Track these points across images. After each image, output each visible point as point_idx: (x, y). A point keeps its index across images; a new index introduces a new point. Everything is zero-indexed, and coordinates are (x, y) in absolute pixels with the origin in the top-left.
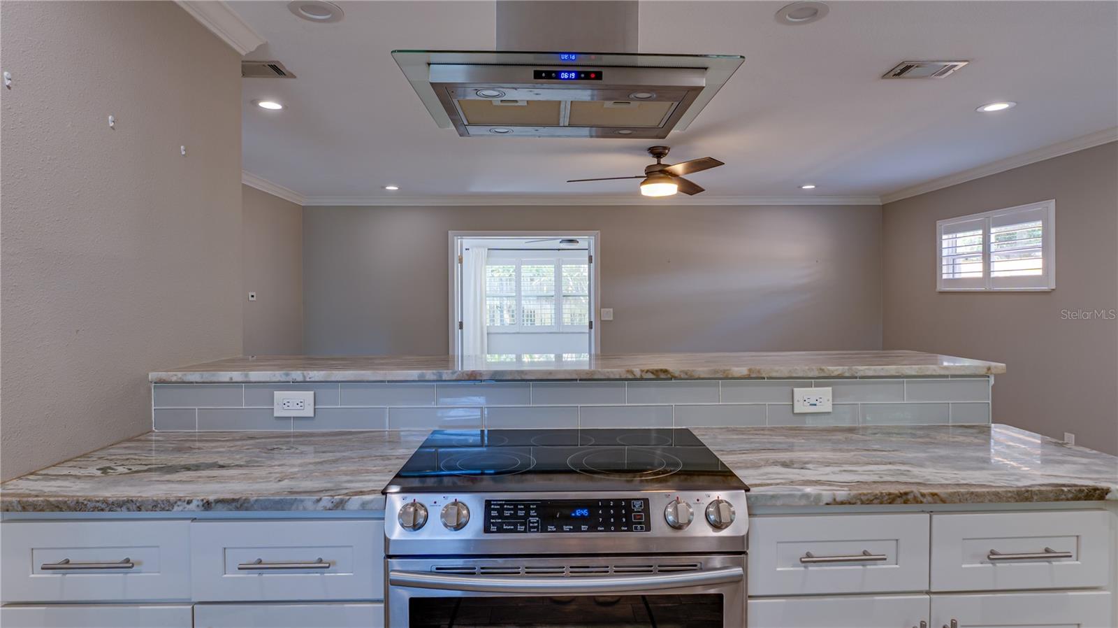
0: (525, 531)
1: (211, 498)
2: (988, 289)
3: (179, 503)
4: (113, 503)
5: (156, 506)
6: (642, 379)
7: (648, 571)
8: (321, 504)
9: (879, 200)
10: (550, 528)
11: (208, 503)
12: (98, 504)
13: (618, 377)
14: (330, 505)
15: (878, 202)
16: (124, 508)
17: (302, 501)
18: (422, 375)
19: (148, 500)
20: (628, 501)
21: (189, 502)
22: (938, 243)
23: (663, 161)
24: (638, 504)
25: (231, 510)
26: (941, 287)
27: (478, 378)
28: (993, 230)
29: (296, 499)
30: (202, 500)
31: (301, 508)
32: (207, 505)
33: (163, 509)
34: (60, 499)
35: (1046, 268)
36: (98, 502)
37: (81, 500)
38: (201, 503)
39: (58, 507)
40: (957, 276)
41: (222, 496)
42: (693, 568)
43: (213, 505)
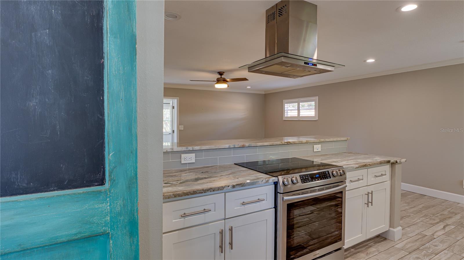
0: (309, 182)
1: (235, 184)
2: (299, 120)
3: (226, 187)
4: (205, 190)
5: (219, 189)
6: (284, 144)
7: (330, 188)
8: (263, 182)
9: (264, 92)
10: (314, 180)
11: (234, 186)
12: (201, 191)
13: (279, 144)
14: (265, 182)
15: (263, 93)
16: (209, 191)
17: (258, 181)
18: (230, 146)
19: (216, 187)
20: (325, 172)
21: (228, 186)
22: (284, 106)
23: (223, 76)
24: (327, 172)
25: (240, 187)
26: (284, 119)
27: (245, 146)
28: (301, 103)
29: (257, 181)
30: (232, 185)
31: (258, 183)
32: (234, 187)
33: (221, 190)
34: (188, 191)
35: (315, 114)
36: (201, 190)
37: (195, 190)
38: (232, 186)
39: (187, 194)
40: (288, 116)
41: (237, 183)
42: (338, 186)
43: (235, 186)
